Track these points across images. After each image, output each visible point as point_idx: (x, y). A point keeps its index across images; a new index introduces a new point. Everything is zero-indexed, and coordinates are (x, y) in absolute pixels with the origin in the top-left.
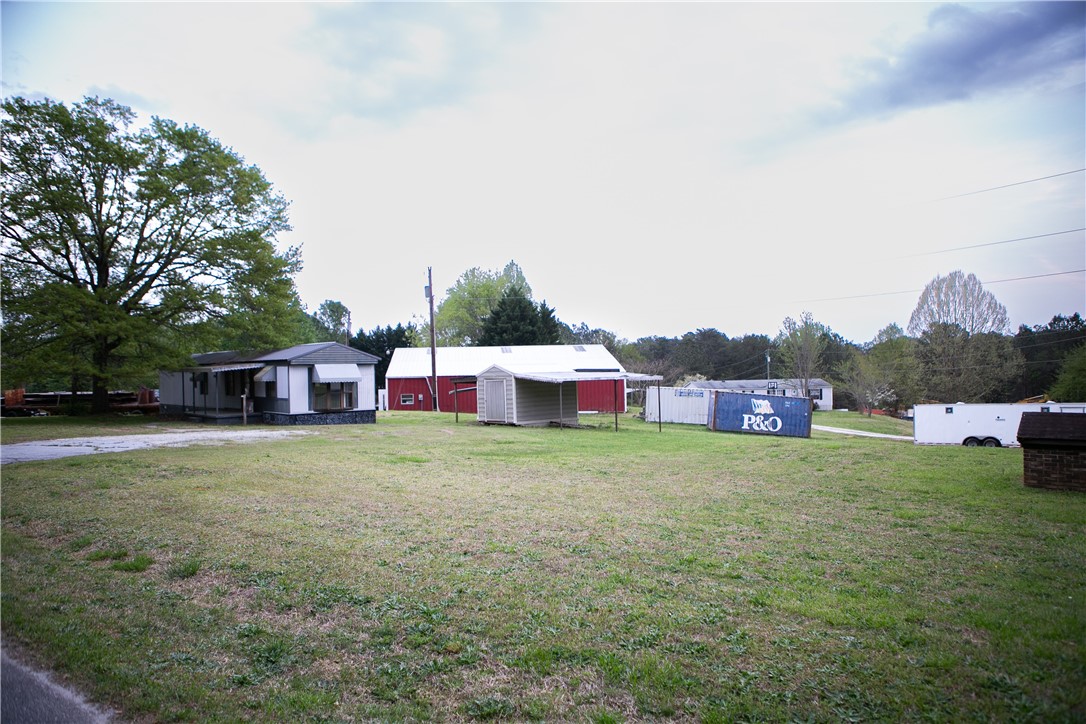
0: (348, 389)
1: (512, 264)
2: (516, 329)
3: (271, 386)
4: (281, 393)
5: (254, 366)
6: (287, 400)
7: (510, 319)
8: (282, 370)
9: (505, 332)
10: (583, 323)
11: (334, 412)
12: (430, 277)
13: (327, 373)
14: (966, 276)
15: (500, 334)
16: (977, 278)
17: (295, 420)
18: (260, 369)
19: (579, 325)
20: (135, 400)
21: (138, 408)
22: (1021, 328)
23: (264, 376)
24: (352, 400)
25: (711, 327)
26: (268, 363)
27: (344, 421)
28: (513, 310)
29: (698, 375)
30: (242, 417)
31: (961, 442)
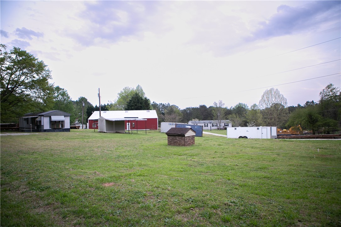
0: (62, 122)
1: (139, 86)
2: (136, 105)
3: (40, 122)
4: (42, 124)
5: (36, 116)
6: (43, 126)
7: (134, 102)
8: (42, 117)
9: (133, 106)
10: (168, 103)
11: (57, 129)
12: (99, 91)
13: (54, 118)
14: (275, 90)
15: (131, 107)
16: (278, 90)
17: (45, 131)
18: (37, 117)
19: (167, 104)
20: (16, 126)
21: (16, 128)
22: (298, 105)
23: (38, 119)
24: (63, 126)
25: (204, 105)
26: (40, 115)
27: (60, 131)
28: (135, 100)
29: (196, 119)
30: (31, 130)
31: (238, 138)
